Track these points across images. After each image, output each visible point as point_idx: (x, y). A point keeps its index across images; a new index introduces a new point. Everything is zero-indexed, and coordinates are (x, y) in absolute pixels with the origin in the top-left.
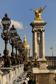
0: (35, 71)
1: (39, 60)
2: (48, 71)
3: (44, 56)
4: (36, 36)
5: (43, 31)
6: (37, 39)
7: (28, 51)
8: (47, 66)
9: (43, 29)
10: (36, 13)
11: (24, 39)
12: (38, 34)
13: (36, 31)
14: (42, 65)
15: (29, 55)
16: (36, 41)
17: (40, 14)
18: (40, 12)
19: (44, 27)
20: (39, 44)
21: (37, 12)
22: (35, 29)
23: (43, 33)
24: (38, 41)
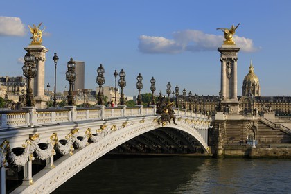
0: (220, 116)
1: (229, 101)
2: (241, 118)
3: (236, 96)
4: (225, 67)
5: (236, 60)
6: (227, 71)
7: (256, 87)
8: (240, 110)
9: (235, 57)
10: (226, 34)
11: (250, 67)
12: (228, 63)
13: (225, 60)
14: (232, 109)
15: (258, 93)
16: (225, 75)
17: (231, 36)
18: (231, 32)
19: (236, 53)
20: (229, 78)
21: (227, 32)
22: (224, 57)
23: (236, 63)
24: (228, 74)
